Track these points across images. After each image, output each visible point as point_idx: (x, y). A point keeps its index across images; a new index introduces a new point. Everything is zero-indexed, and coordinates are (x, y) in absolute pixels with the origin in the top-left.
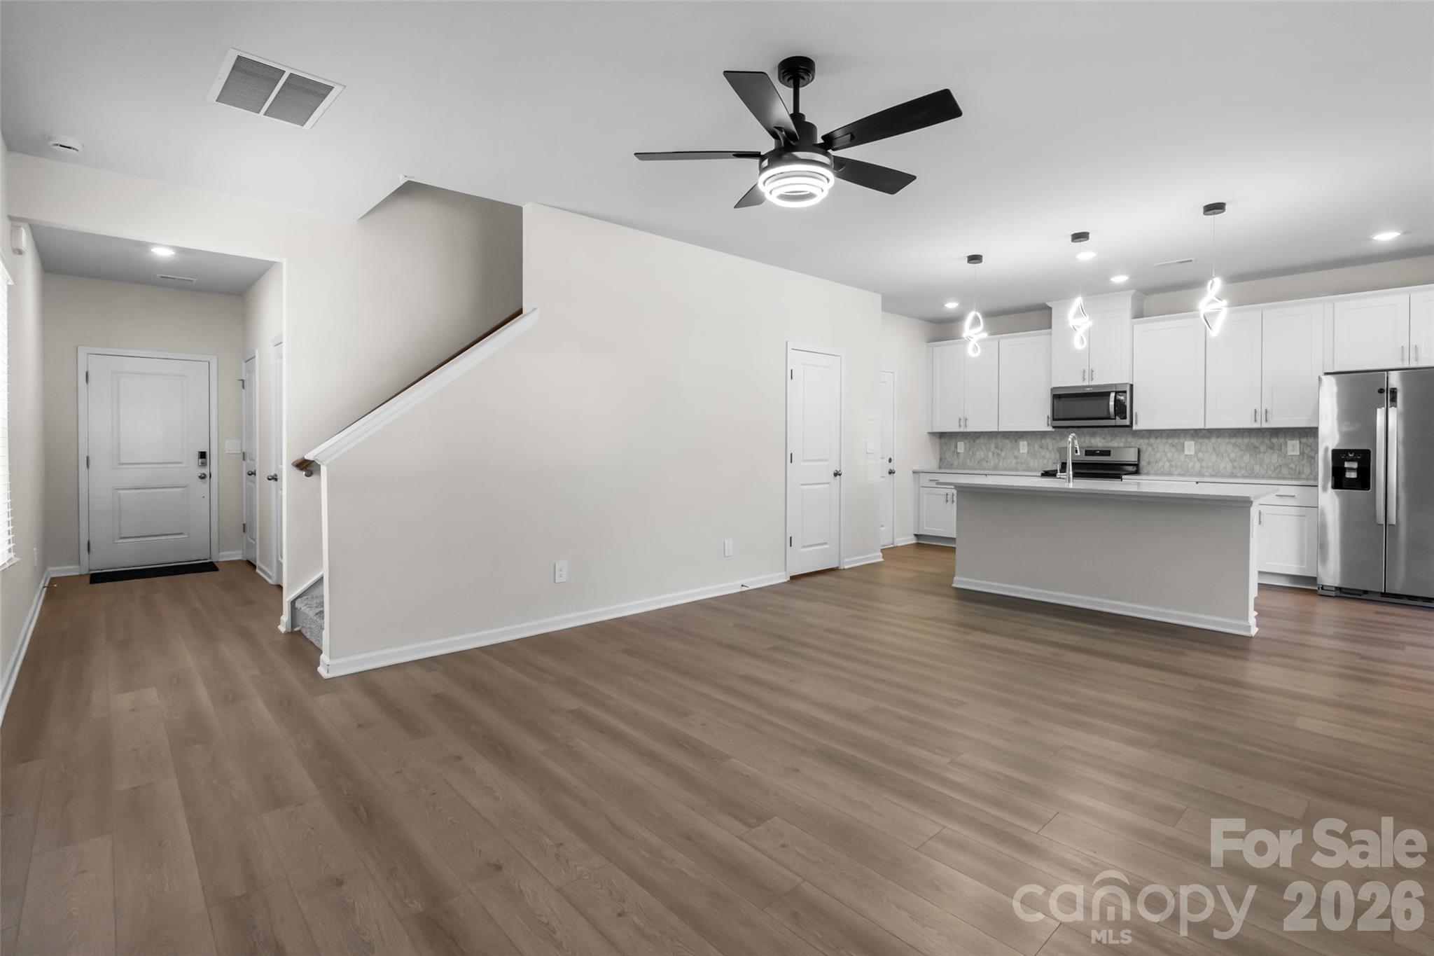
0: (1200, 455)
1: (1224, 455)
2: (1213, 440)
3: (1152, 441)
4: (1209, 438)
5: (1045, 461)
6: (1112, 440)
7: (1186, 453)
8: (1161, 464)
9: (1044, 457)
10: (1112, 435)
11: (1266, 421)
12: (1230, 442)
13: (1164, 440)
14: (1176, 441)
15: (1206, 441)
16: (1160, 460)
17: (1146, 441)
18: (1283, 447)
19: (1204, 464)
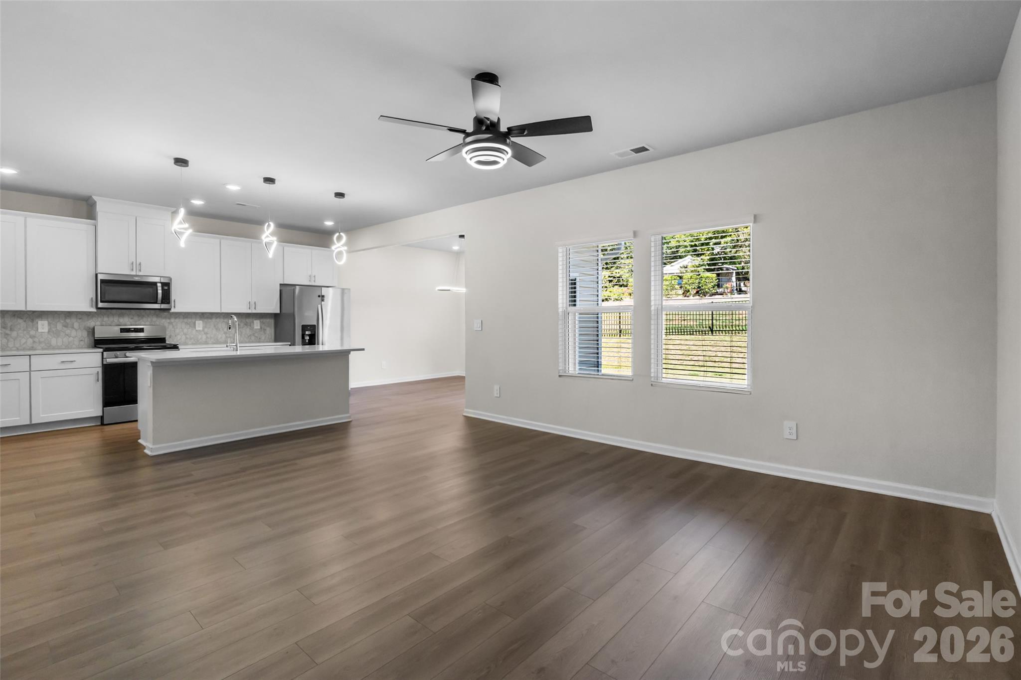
0: (206, 330)
1: (221, 330)
2: (214, 320)
3: (172, 320)
4: (211, 318)
5: (71, 339)
6: (139, 320)
7: (197, 329)
8: (179, 337)
9: (68, 336)
10: (139, 316)
11: (255, 308)
12: (224, 321)
13: (181, 320)
14: (190, 320)
15: (210, 320)
16: (178, 334)
17: (168, 321)
18: (252, 324)
19: (208, 336)
